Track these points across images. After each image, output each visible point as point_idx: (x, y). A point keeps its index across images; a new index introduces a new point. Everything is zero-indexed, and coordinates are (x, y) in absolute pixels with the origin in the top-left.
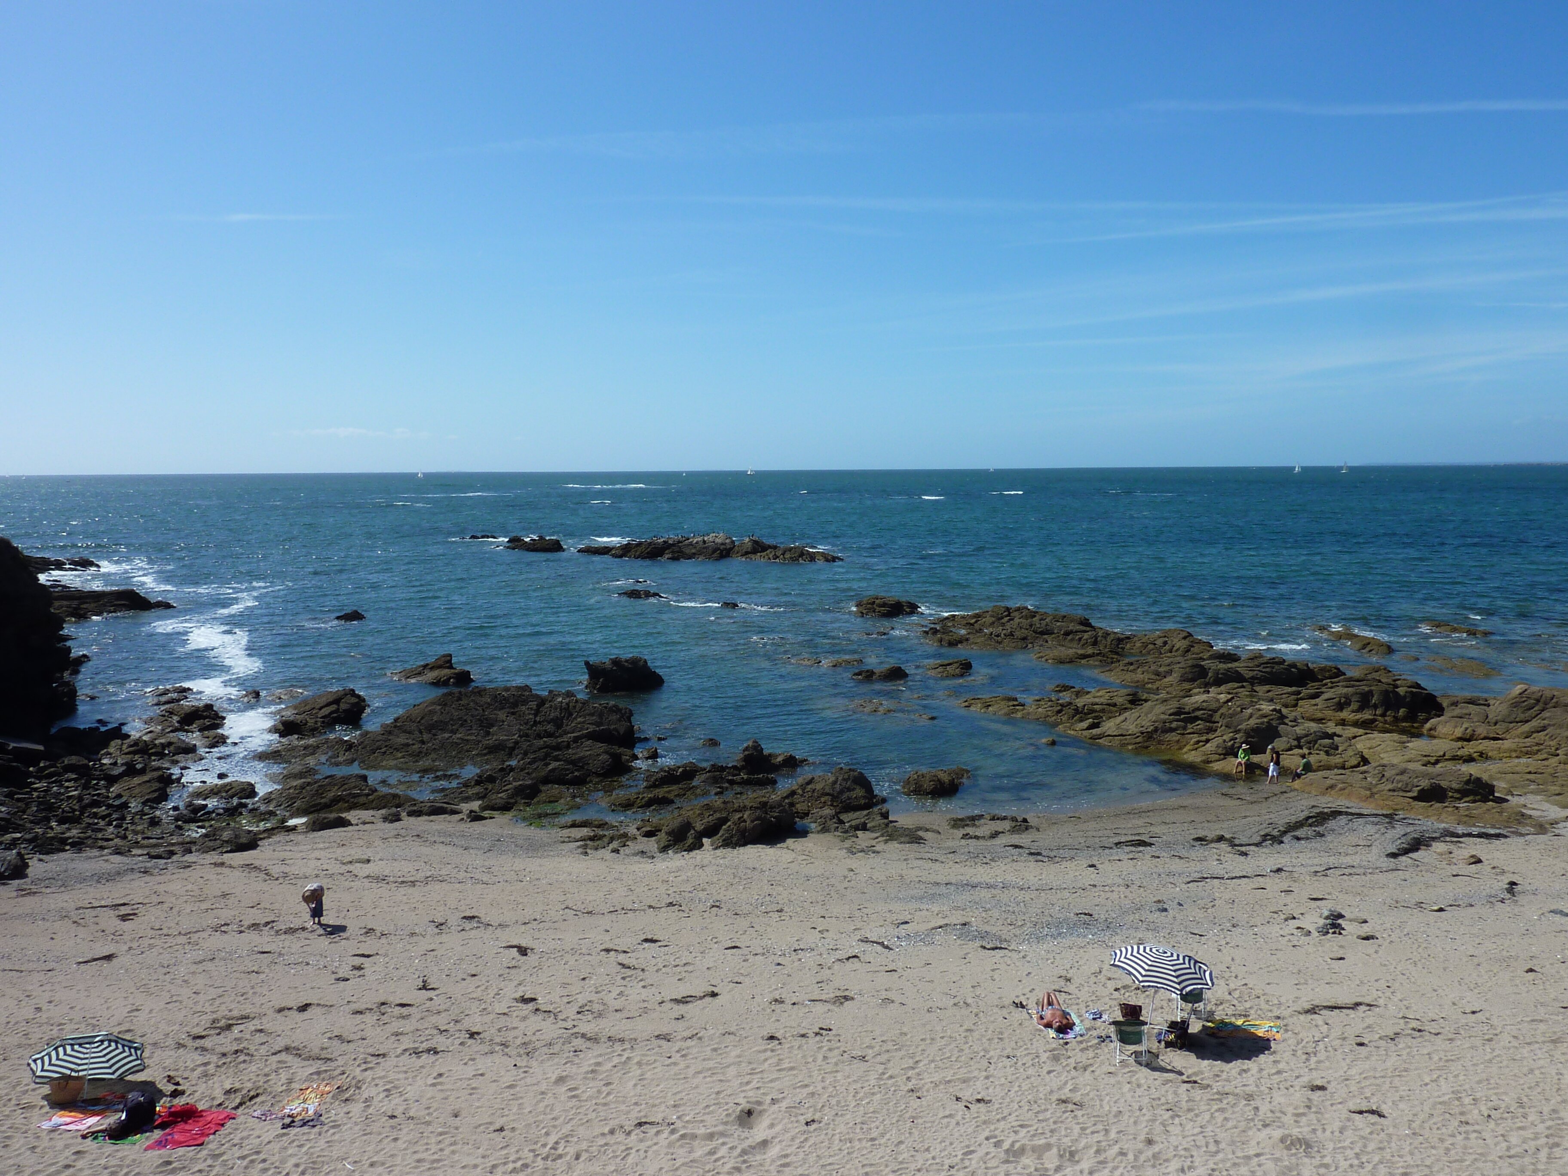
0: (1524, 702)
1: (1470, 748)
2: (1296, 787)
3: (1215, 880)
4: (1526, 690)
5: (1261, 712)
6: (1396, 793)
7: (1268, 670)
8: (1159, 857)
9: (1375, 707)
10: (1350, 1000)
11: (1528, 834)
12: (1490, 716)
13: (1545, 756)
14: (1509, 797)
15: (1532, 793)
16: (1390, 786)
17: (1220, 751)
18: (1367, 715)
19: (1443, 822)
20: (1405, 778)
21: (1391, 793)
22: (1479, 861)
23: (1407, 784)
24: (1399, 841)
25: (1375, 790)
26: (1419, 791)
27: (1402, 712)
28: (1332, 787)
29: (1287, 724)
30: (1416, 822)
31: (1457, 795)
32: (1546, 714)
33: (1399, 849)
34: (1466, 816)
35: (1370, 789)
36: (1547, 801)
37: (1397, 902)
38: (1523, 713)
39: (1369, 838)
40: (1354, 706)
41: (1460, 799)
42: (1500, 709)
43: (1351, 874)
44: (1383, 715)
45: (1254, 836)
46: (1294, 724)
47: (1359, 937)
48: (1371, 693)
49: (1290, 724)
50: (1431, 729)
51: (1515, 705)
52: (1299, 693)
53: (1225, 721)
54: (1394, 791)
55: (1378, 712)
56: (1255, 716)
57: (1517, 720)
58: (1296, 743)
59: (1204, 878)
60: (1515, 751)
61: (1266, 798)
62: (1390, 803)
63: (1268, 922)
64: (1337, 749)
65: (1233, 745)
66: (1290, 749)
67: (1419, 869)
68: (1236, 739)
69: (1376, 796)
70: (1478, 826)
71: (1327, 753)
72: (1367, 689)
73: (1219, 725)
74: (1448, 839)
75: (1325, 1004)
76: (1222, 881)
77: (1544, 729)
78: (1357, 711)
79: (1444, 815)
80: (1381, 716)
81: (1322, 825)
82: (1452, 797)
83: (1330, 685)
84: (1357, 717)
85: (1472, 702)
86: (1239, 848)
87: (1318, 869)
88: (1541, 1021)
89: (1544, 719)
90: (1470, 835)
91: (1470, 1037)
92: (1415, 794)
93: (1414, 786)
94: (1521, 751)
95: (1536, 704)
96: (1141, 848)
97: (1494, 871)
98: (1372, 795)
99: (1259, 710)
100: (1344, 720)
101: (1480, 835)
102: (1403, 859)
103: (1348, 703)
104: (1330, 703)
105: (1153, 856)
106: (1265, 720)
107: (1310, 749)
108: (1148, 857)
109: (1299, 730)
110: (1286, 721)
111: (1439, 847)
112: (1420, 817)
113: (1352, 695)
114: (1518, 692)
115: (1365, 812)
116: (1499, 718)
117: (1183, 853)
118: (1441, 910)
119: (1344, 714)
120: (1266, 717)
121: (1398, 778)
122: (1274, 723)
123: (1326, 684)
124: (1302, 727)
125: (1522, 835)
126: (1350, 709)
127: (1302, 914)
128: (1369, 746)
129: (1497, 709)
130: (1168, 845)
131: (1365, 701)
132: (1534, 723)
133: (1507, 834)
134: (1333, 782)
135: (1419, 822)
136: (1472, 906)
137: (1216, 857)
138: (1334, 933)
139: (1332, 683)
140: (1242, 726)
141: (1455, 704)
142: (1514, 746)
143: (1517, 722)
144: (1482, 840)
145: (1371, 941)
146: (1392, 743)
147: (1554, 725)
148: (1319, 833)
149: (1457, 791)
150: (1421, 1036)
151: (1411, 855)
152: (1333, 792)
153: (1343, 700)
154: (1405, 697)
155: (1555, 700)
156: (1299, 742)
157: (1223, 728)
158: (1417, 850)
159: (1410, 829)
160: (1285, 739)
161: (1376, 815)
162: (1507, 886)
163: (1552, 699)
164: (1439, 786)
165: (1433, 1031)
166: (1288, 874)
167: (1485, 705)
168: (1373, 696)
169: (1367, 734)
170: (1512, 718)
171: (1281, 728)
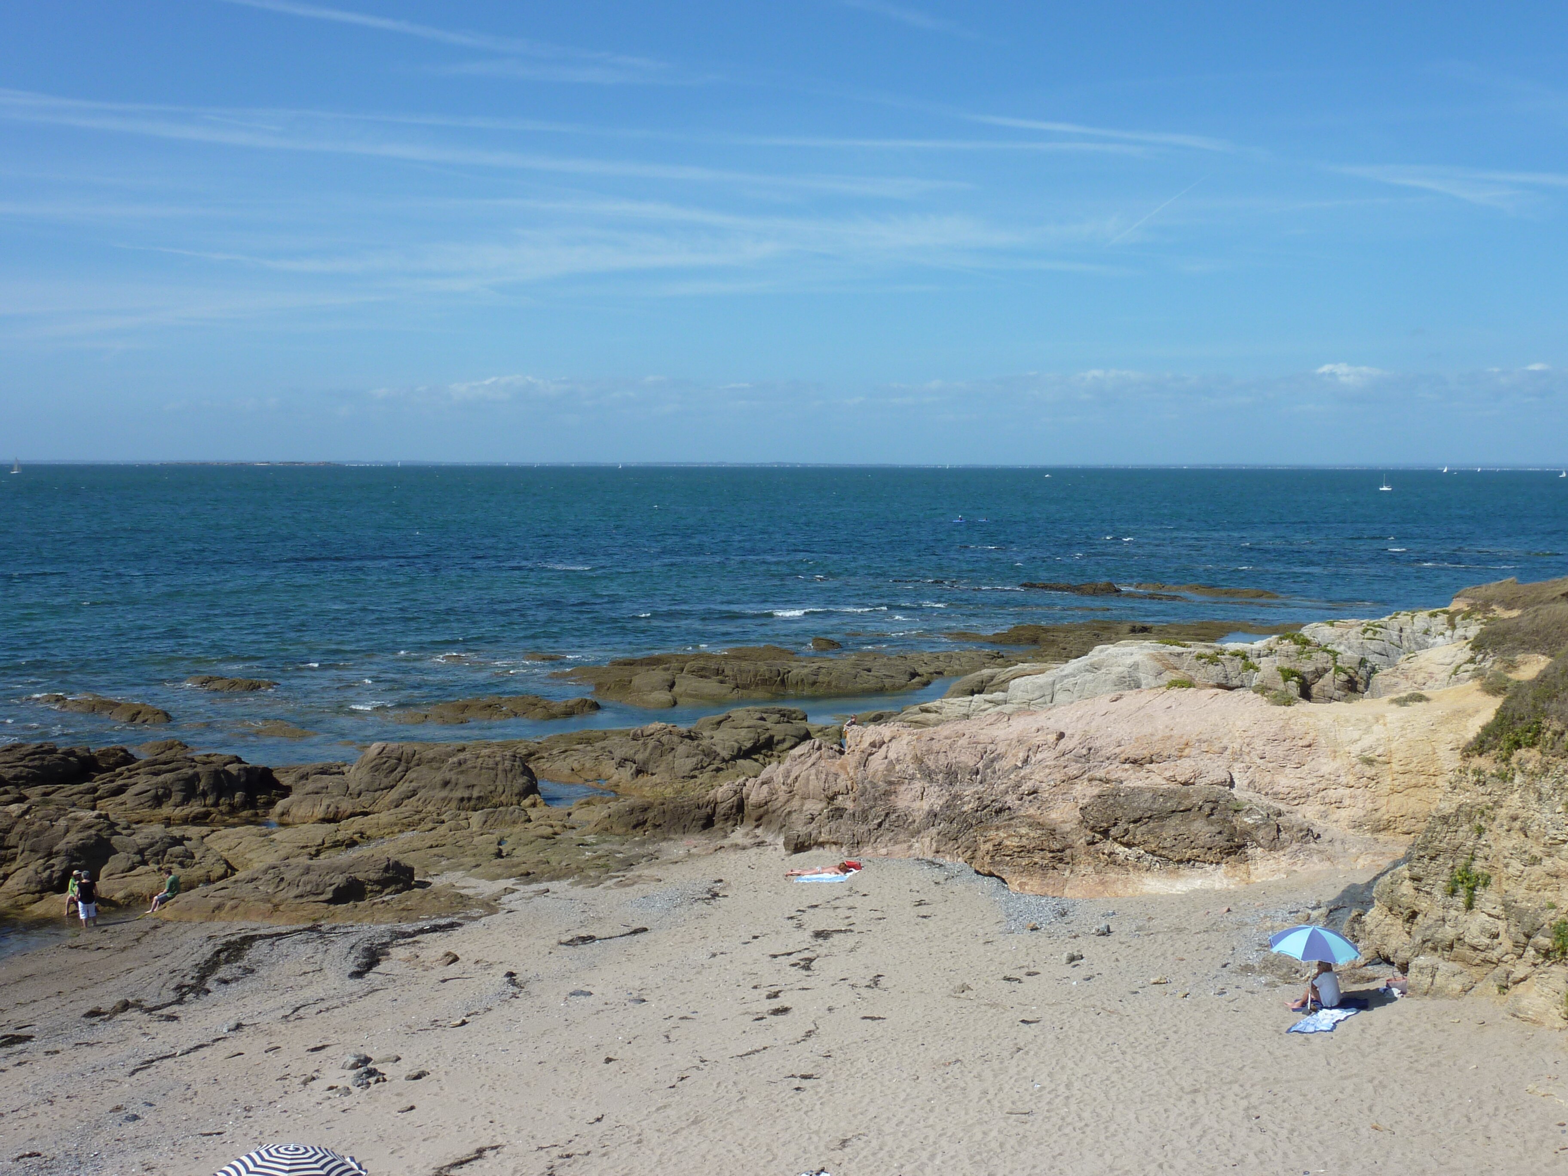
0: (385, 762)
1: (347, 829)
2: (167, 916)
3: (165, 1061)
4: (384, 748)
5: (81, 823)
6: (304, 900)
7: (36, 763)
8: (57, 1052)
9: (204, 795)
10: (468, 1150)
11: (481, 917)
12: (352, 786)
13: (431, 825)
14: (429, 880)
15: (448, 869)
16: (296, 892)
17: (32, 887)
18: (195, 808)
19: (380, 923)
20: (313, 877)
21: (298, 901)
22: (456, 959)
23: (318, 885)
24: (352, 957)
25: (276, 901)
26: (335, 891)
27: (239, 796)
28: (219, 907)
29: (120, 834)
30: (350, 929)
31: (377, 888)
32: (410, 775)
33: (358, 966)
34: (403, 909)
35: (269, 901)
36: (470, 876)
37: (410, 1027)
38: (386, 777)
39: (312, 960)
40: (177, 797)
41: (381, 892)
42: (359, 776)
43: (328, 1009)
44: (216, 804)
45: (164, 992)
46: (129, 831)
47: (408, 1078)
48: (196, 777)
49: (124, 832)
50: (283, 814)
51: (376, 769)
52: (95, 790)
53: (29, 843)
54: (302, 896)
55: (210, 800)
56: (75, 829)
57: (382, 786)
58: (138, 858)
59: (148, 1062)
60: (396, 824)
61: (138, 940)
62: (305, 913)
63: (286, 1093)
64: (193, 857)
65: (50, 876)
66: (132, 868)
67: (398, 983)
68: (53, 865)
69: (281, 908)
70: (424, 919)
71: (182, 865)
72: (191, 772)
73: (20, 850)
74: (402, 941)
75: (448, 1163)
76: (175, 1060)
77: (414, 793)
78: (181, 804)
79: (378, 916)
80: (212, 806)
81: (242, 958)
82: (371, 891)
83: (126, 774)
84: (186, 812)
85: (324, 772)
86: (159, 1012)
87: (283, 1012)
88: (665, 1107)
89: (411, 782)
90: (422, 931)
91: (619, 1145)
92: (329, 896)
93: (326, 886)
94: (403, 824)
95: (398, 765)
96: (20, 1047)
97: (479, 966)
98: (276, 906)
99: (76, 819)
100: (169, 819)
101: (435, 929)
102: (370, 976)
103: (168, 795)
104: (144, 798)
105: (47, 1053)
106: (93, 832)
107: (158, 863)
108: (40, 1055)
109: (140, 839)
110: (118, 829)
111: (399, 953)
112: (349, 923)
113: (172, 784)
114: (377, 751)
115: (283, 929)
116: (362, 786)
117: (87, 1037)
118: (464, 1023)
119: (166, 810)
120: (90, 827)
121: (305, 878)
122: (105, 834)
123: (121, 774)
124: (142, 835)
125: (475, 919)
126: (171, 802)
127: (317, 1071)
128: (227, 847)
129: (356, 776)
130: (52, 1032)
131: (190, 789)
132: (402, 788)
133: (460, 921)
134: (218, 900)
135: (354, 929)
136: (490, 1010)
137: (137, 1032)
138: (377, 1081)
139: (129, 770)
140: (61, 846)
141: (305, 777)
142: (393, 819)
143: (382, 790)
144: (438, 934)
145: (424, 1078)
146: (254, 838)
147: (424, 787)
148: (245, 969)
149: (377, 882)
150: (575, 1161)
151: (374, 969)
152: (223, 914)
153: (160, 793)
154: (239, 776)
155: (417, 756)
156: (143, 856)
157: (26, 853)
158: (377, 962)
159: (353, 940)
160: (122, 855)
161: (300, 931)
162: (506, 979)
163: (414, 755)
164: (356, 880)
165: (582, 1152)
166: (253, 1028)
167: (339, 773)
168: (200, 781)
169: (213, 831)
170: (376, 786)
171: (115, 840)
